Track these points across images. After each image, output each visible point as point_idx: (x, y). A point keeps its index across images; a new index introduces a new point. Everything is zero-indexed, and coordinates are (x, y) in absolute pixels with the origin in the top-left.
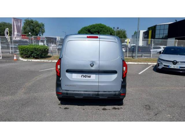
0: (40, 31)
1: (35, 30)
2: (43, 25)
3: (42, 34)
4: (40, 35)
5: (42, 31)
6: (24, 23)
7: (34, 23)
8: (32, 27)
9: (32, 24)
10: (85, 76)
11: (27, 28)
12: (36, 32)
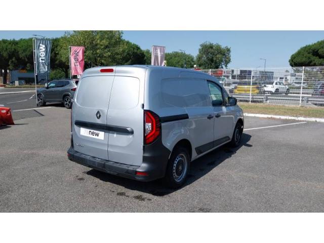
0: (222, 61)
1: (215, 59)
2: (229, 50)
3: (226, 66)
4: (222, 67)
5: (226, 61)
6: (200, 49)
7: (214, 48)
8: (210, 56)
9: (210, 50)
10: (93, 134)
11: (202, 57)
12: (216, 63)
